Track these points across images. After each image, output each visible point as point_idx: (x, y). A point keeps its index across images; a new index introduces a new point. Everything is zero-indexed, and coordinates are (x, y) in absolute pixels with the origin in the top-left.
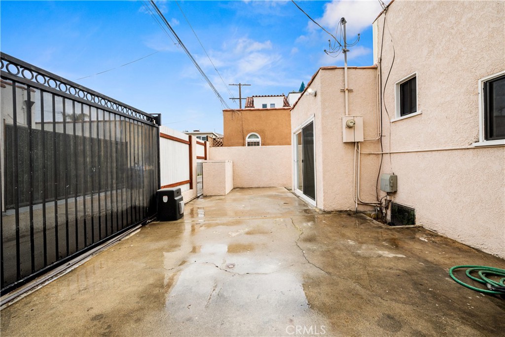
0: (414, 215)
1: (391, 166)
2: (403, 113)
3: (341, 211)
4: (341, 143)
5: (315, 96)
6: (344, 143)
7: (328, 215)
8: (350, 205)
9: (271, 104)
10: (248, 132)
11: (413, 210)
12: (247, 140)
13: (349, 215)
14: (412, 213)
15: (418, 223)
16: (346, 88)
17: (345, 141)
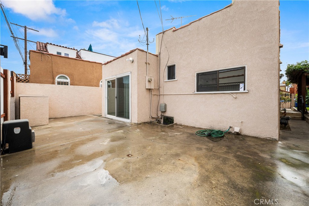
0: (173, 120)
1: (164, 100)
2: (169, 78)
3: (144, 123)
4: (145, 89)
5: (133, 62)
6: (147, 89)
7: (140, 125)
8: (147, 119)
9: (65, 54)
10: (58, 73)
11: (173, 118)
12: (57, 80)
13: (148, 123)
14: (172, 119)
15: (175, 122)
16: (148, 62)
17: (147, 88)
